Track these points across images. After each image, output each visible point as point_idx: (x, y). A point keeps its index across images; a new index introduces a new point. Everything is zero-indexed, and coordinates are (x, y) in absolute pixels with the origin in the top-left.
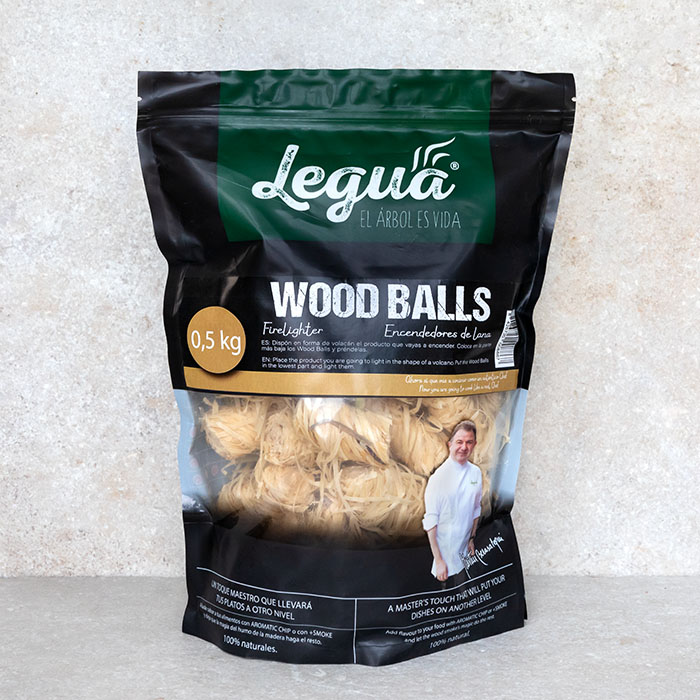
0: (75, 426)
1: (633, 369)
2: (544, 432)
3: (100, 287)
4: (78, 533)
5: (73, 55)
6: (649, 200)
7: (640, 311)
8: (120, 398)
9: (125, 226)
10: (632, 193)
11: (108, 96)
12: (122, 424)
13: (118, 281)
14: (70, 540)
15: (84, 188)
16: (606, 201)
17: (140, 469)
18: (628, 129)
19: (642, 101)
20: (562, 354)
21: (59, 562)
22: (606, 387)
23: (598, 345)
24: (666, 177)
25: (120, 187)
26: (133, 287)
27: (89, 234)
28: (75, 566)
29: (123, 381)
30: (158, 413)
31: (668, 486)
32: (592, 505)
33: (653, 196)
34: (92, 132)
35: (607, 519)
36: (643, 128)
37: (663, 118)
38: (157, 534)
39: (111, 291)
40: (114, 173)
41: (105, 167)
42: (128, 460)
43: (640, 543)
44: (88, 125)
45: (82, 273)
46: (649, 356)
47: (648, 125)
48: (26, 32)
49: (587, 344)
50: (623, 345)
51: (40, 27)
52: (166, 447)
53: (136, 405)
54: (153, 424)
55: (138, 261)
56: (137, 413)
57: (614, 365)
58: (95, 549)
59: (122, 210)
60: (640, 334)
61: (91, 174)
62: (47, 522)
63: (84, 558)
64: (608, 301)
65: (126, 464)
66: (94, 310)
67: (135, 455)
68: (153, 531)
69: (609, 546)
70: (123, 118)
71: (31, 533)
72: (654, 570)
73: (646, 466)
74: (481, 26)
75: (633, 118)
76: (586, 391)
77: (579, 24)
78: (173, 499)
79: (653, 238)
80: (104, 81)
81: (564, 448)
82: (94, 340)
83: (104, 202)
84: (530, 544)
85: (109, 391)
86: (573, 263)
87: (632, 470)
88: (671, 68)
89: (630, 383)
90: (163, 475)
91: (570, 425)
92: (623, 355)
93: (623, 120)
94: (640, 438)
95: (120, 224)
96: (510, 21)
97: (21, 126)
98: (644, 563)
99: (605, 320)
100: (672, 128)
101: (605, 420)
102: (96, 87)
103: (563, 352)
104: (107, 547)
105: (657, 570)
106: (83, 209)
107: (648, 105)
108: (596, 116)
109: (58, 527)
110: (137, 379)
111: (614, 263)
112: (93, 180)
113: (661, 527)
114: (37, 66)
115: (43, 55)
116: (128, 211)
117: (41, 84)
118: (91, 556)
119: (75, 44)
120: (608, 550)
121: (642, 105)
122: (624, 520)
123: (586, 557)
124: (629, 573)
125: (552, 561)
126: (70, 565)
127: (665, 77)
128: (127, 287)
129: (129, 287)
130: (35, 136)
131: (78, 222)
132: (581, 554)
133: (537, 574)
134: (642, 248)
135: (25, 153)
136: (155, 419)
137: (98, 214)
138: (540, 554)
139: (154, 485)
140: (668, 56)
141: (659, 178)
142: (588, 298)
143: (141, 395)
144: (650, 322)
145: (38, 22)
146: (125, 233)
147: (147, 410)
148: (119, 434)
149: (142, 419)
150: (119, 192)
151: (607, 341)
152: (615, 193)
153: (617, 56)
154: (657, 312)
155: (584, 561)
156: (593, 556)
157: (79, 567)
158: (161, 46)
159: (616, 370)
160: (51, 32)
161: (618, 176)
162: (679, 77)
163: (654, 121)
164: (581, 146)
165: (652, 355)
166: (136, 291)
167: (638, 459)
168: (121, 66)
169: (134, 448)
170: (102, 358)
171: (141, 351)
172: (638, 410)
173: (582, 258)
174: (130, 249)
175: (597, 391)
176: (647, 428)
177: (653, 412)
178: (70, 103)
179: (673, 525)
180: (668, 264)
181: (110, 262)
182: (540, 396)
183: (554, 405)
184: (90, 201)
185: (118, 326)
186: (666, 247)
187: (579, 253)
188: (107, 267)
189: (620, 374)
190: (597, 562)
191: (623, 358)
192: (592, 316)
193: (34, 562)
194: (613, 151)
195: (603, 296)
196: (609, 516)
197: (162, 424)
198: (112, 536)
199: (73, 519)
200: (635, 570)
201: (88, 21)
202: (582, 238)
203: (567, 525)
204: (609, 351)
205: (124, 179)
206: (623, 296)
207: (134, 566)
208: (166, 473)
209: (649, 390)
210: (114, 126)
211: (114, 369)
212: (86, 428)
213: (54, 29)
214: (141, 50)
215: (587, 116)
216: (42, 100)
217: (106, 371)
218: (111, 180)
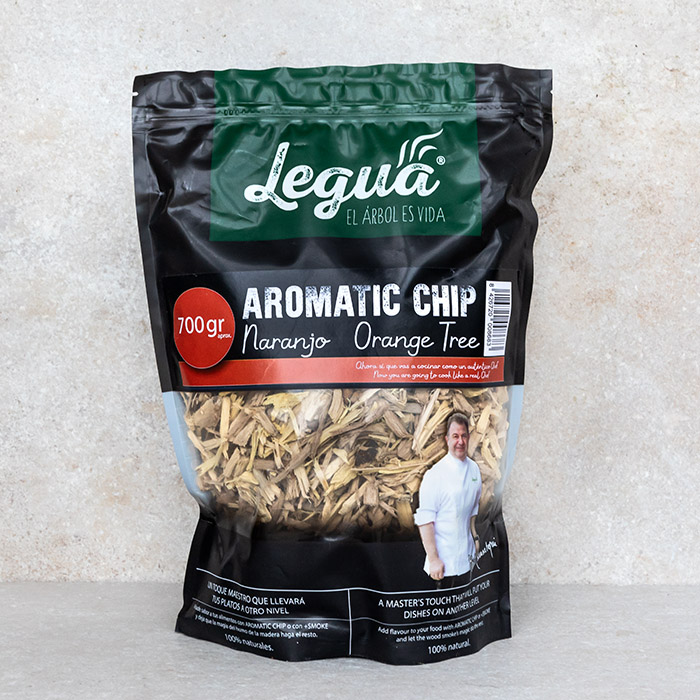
0: (71, 430)
1: (633, 375)
2: (542, 438)
3: (98, 292)
4: (74, 538)
5: (74, 61)
6: (648, 205)
7: (640, 316)
8: (116, 402)
9: (123, 230)
10: (631, 198)
11: (107, 101)
12: (118, 429)
13: (115, 285)
14: (65, 545)
15: (83, 193)
16: (605, 206)
17: (135, 474)
18: (627, 134)
19: (641, 106)
20: (561, 360)
21: (54, 568)
22: (606, 393)
23: (597, 351)
24: (665, 182)
25: (119, 192)
26: (130, 291)
27: (87, 238)
28: (70, 572)
29: (119, 386)
30: (154, 418)
31: (669, 494)
32: (592, 513)
33: (652, 201)
34: (91, 138)
35: (608, 527)
36: (642, 133)
37: (661, 123)
38: (152, 539)
39: (108, 296)
40: (112, 178)
41: (104, 173)
42: (124, 466)
43: (641, 552)
44: (87, 130)
45: (80, 278)
46: (649, 362)
47: (647, 130)
48: (28, 39)
49: (586, 350)
50: (623, 351)
51: (42, 34)
52: (162, 452)
53: (132, 410)
54: (150, 429)
55: (135, 265)
56: (133, 418)
57: (614, 372)
58: (90, 554)
59: (120, 215)
60: (640, 340)
61: (90, 179)
62: (42, 527)
63: (78, 564)
64: (607, 307)
65: (122, 470)
66: (92, 314)
67: (130, 460)
68: (148, 537)
69: (610, 555)
70: (122, 124)
71: (26, 538)
72: (655, 580)
73: (647, 474)
74: (479, 32)
75: (632, 123)
76: (586, 398)
77: (578, 30)
78: (168, 505)
79: (653, 244)
80: (104, 87)
81: (563, 454)
82: (90, 344)
83: (102, 207)
84: (529, 553)
85: (106, 395)
86: (572, 268)
87: (633, 478)
88: (669, 73)
89: (630, 389)
90: (158, 480)
91: (570, 431)
92: (623, 361)
93: (621, 125)
94: (640, 446)
95: (118, 228)
96: (507, 27)
97: (22, 132)
98: (645, 573)
99: (604, 326)
100: (671, 133)
101: (605, 427)
102: (96, 93)
103: (562, 357)
104: (102, 553)
105: (658, 579)
106: (81, 214)
107: (646, 110)
108: (594, 122)
109: (54, 532)
110: (134, 384)
111: (613, 268)
112: (92, 185)
113: (663, 536)
114: (38, 73)
115: (45, 62)
116: (126, 215)
117: (42, 90)
118: (85, 562)
119: (76, 51)
120: (608, 560)
121: (641, 110)
122: (624, 528)
123: (586, 566)
124: (630, 583)
125: (552, 570)
126: (65, 571)
127: (663, 82)
128: (124, 292)
129: (126, 292)
130: (35, 142)
131: (76, 226)
132: (581, 563)
133: (536, 582)
134: (641, 253)
135: (24, 158)
136: (151, 424)
137: (96, 218)
138: (538, 563)
139: (150, 490)
140: (666, 62)
141: (658, 183)
142: (587, 304)
143: (137, 399)
144: (650, 328)
145: (40, 30)
146: (123, 238)
147: (143, 415)
148: (115, 439)
149: (138, 424)
150: (118, 196)
151: (606, 347)
152: (614, 197)
153: (615, 61)
154: (657, 318)
155: (585, 570)
156: (593, 565)
157: (74, 573)
158: (160, 52)
159: (617, 376)
160: (53, 39)
161: (617, 181)
162: (677, 83)
163: (653, 126)
164: (580, 151)
165: (652, 361)
166: (134, 296)
167: (638, 466)
168: (121, 72)
169: (129, 453)
170: (99, 362)
171: (137, 355)
172: (639, 417)
173: (582, 263)
174: (128, 254)
175: (597, 397)
176: (647, 435)
177: (654, 419)
178: (70, 109)
179: (675, 533)
180: (669, 269)
181: (107, 267)
182: (539, 402)
183: (553, 411)
184: (88, 206)
185: (115, 330)
186: (666, 252)
187: (578, 258)
188: (105, 271)
189: (620, 380)
190: (598, 571)
191: (623, 364)
192: (591, 321)
193: (29, 567)
194: (612, 156)
195: (602, 302)
196: (610, 525)
197: (157, 430)
198: (107, 541)
199: (68, 524)
200: (636, 580)
201: (89, 28)
202: (581, 243)
203: (567, 534)
204: (609, 357)
205: (122, 184)
206: (622, 301)
207: (129, 573)
208: (162, 478)
209: (649, 397)
210: (113, 131)
211: (111, 373)
212: (82, 433)
213: (55, 36)
214: (141, 56)
215: (585, 121)
216: (42, 106)
217: (102, 376)
218: (109, 185)
